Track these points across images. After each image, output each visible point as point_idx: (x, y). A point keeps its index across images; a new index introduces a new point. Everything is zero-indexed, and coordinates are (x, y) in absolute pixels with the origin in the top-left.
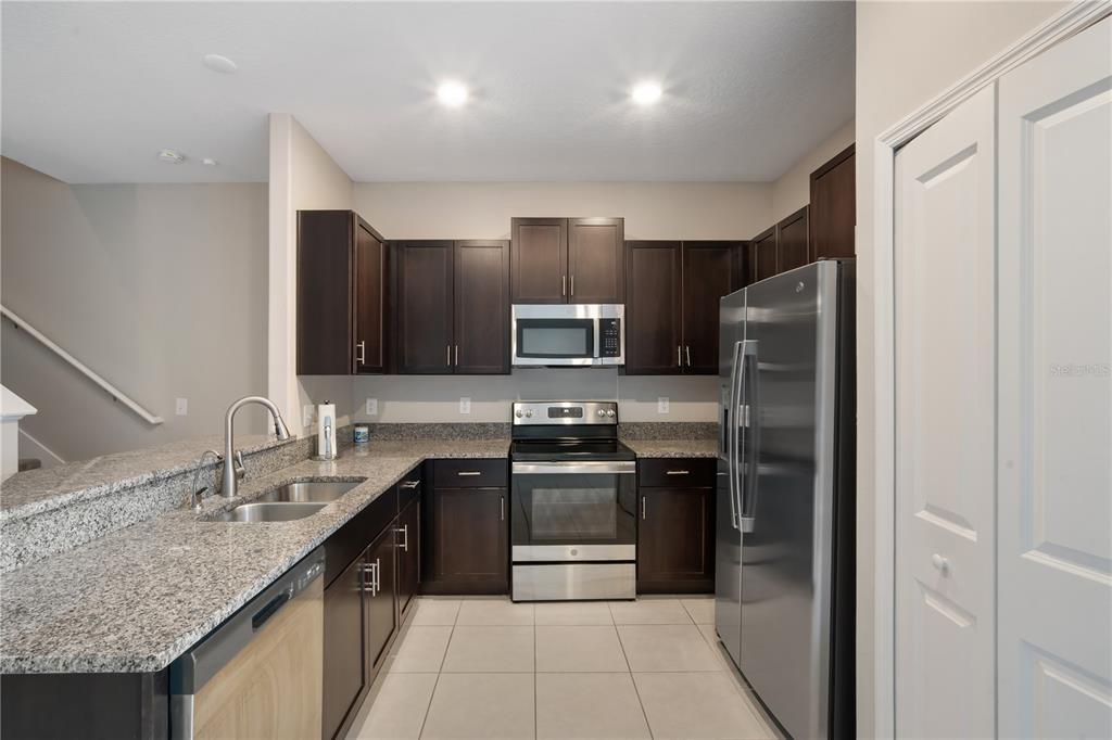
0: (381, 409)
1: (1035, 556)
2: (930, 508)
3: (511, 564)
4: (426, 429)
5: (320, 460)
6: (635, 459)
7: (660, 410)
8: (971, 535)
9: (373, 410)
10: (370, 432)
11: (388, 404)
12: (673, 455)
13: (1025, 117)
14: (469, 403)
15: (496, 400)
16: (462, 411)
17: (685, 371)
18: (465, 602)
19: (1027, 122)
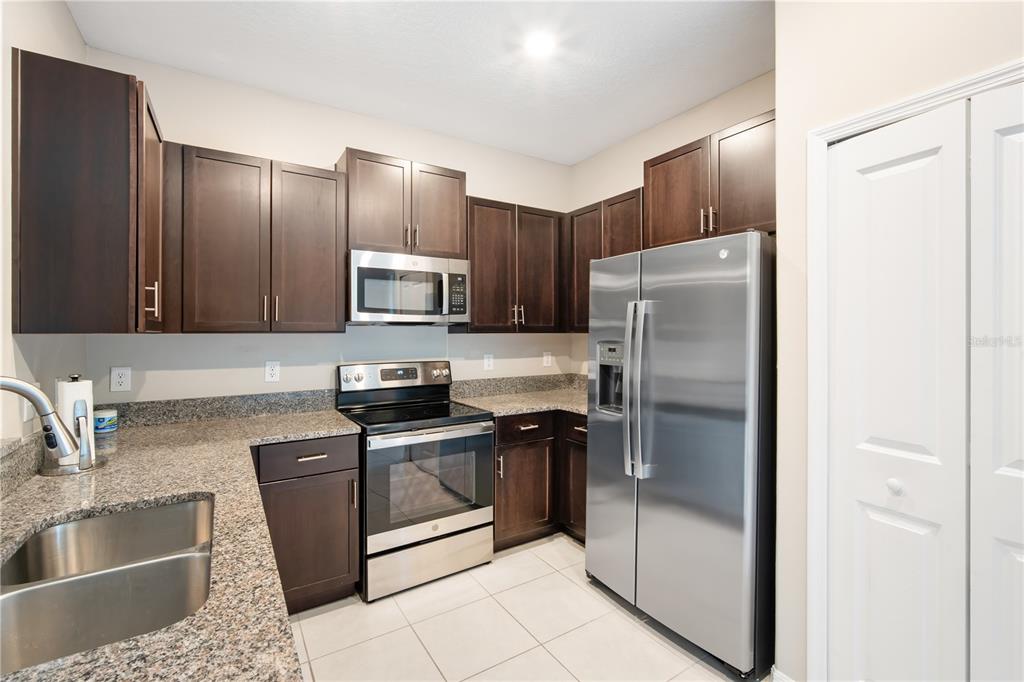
0: (138, 383)
1: (1004, 471)
2: (873, 440)
3: (364, 558)
4: (217, 405)
5: (65, 474)
6: (493, 419)
7: (486, 368)
8: (934, 460)
9: (124, 384)
10: (121, 416)
11: (150, 375)
12: (525, 411)
13: (997, 131)
14: (278, 369)
15: (315, 364)
16: (268, 378)
17: (523, 329)
18: (304, 622)
19: (998, 135)
